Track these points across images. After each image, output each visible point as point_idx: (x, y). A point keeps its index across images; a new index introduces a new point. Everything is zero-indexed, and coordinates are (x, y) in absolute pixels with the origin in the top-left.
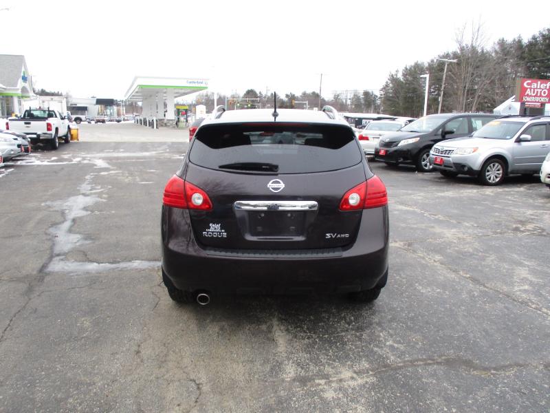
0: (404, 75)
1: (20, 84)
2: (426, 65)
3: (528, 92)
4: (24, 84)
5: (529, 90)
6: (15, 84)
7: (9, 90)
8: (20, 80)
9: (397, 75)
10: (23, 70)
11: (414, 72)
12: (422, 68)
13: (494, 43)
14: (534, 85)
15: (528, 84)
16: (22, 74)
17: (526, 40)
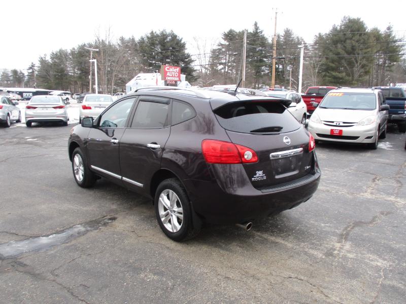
0: (51, 58)
2: (69, 51)
3: (168, 74)
5: (168, 73)
9: (45, 58)
11: (60, 57)
12: (66, 54)
13: (117, 39)
14: (171, 70)
15: (168, 69)
17: (137, 39)
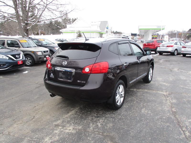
1: (106, 30)
4: (107, 30)
6: (104, 30)
7: (103, 32)
8: (106, 29)
10: (107, 25)
16: (107, 27)
